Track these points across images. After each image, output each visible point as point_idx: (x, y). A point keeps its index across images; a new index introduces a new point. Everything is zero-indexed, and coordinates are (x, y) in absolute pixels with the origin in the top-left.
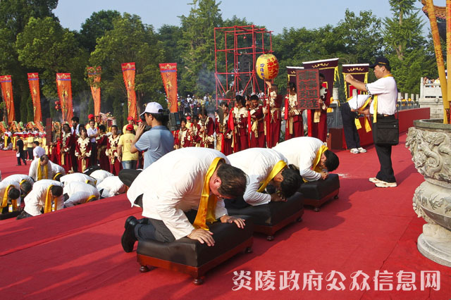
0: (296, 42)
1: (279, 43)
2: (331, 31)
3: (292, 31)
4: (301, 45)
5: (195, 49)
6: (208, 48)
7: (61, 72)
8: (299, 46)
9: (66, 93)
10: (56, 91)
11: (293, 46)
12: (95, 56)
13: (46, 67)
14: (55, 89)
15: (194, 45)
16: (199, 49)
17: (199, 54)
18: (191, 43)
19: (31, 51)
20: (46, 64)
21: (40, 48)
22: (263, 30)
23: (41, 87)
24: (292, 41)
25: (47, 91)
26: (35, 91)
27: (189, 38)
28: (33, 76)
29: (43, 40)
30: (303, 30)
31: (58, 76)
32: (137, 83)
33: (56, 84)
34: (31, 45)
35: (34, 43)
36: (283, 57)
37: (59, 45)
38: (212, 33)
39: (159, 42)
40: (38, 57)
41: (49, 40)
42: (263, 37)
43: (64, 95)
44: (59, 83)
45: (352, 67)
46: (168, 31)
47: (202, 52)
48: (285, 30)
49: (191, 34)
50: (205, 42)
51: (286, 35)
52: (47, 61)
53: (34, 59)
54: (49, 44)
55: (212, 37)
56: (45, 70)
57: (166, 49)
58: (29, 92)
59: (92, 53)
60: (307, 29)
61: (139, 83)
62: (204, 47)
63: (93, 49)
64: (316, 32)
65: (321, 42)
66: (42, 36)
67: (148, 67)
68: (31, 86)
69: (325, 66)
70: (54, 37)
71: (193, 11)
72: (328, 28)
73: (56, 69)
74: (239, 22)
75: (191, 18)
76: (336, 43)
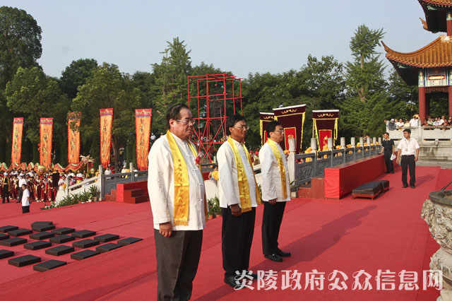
0: (261, 86)
1: (244, 88)
2: (294, 75)
3: (257, 75)
4: (266, 89)
5: (166, 94)
6: (179, 93)
7: (44, 117)
8: (264, 90)
9: (47, 136)
10: (39, 135)
11: (258, 90)
12: (76, 102)
13: (32, 112)
14: (38, 133)
15: (166, 91)
16: (170, 95)
17: (170, 99)
18: (163, 88)
19: (19, 97)
20: (31, 109)
21: (27, 95)
23: (25, 130)
24: (258, 86)
25: (31, 134)
27: (161, 84)
28: (18, 121)
29: (29, 88)
30: (268, 75)
31: (41, 120)
32: (114, 127)
33: (39, 128)
34: (19, 92)
35: (22, 91)
36: (249, 101)
37: (44, 93)
38: (183, 80)
39: (135, 89)
40: (25, 103)
41: (34, 87)
43: (46, 138)
44: (42, 126)
45: (322, 113)
46: (140, 77)
47: (174, 97)
48: (250, 75)
49: (163, 80)
50: (175, 87)
51: (251, 80)
52: (32, 107)
53: (21, 105)
54: (35, 91)
55: (183, 83)
56: (30, 114)
57: (142, 95)
59: (74, 100)
60: (272, 74)
61: (116, 127)
62: (175, 92)
63: (75, 96)
64: (280, 76)
65: (285, 86)
66: (28, 84)
67: (124, 112)
69: (294, 113)
70: (39, 85)
71: (165, 59)
72: (292, 73)
73: (40, 113)
74: (206, 68)
75: (163, 66)
76: (300, 87)
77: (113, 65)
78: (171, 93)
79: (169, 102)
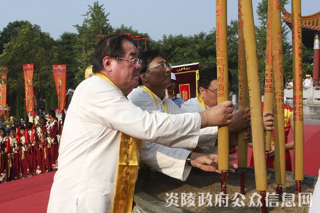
0: (174, 47)
2: (205, 38)
3: (171, 38)
4: (178, 50)
5: (86, 52)
8: (176, 50)
11: (170, 50)
15: (86, 50)
16: (89, 53)
17: (89, 57)
18: (84, 47)
22: (146, 36)
24: (170, 46)
27: (81, 43)
30: (180, 37)
32: (34, 80)
39: (54, 47)
42: (145, 43)
46: (68, 37)
48: (165, 37)
49: (84, 40)
51: (165, 41)
57: (59, 53)
60: (184, 36)
61: (36, 81)
64: (192, 38)
65: (195, 47)
67: (44, 68)
69: (188, 70)
71: (86, 21)
72: (202, 35)
74: (126, 30)
75: (84, 27)
76: (208, 49)
77: (36, 26)
78: (91, 51)
79: (88, 59)
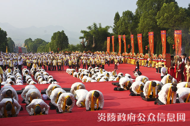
7: (177, 30)
9: (178, 40)
10: (174, 40)
14: (173, 38)
19: (163, 20)
20: (170, 26)
21: (167, 18)
23: (167, 37)
25: (169, 40)
26: (163, 39)
28: (163, 32)
29: (169, 14)
31: (175, 32)
33: (174, 36)
34: (163, 17)
35: (165, 16)
37: (177, 16)
40: (166, 22)
41: (172, 14)
43: (178, 41)
44: (176, 35)
52: (170, 25)
53: (164, 24)
54: (172, 16)
56: (169, 29)
58: (161, 40)
66: (169, 12)
68: (162, 37)
70: (175, 12)
73: (175, 28)
